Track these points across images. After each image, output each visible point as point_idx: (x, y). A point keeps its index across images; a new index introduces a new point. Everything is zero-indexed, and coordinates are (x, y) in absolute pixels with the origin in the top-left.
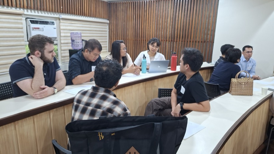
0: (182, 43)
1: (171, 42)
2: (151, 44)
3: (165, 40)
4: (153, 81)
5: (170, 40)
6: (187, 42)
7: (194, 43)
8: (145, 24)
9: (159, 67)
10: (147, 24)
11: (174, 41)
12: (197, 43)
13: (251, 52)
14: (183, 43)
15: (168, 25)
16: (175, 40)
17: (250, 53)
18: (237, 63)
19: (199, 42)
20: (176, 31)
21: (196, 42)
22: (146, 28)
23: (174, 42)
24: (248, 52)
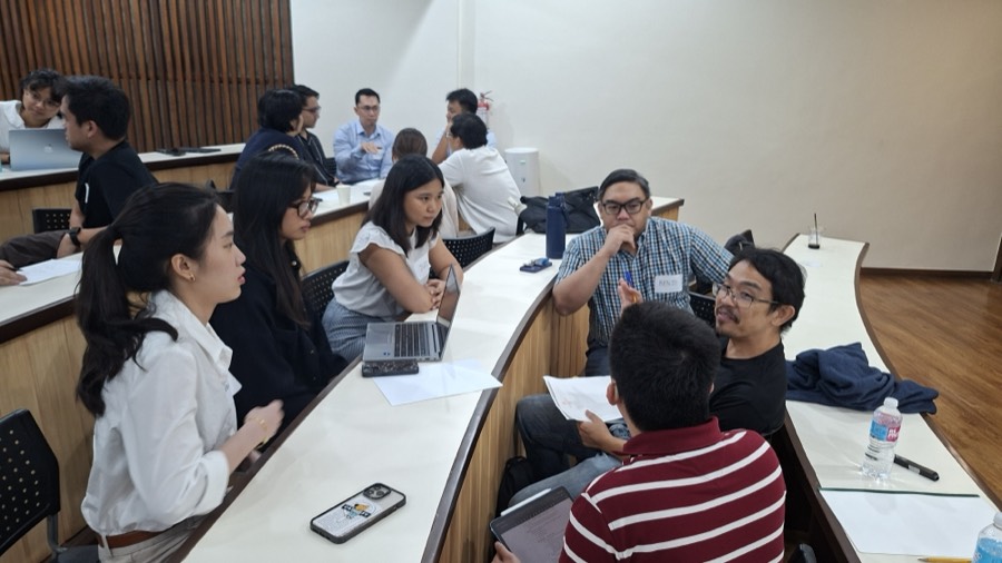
0: (193, 87)
1: (156, 84)
2: (28, 87)
3: (133, 73)
4: (22, 192)
5: (151, 74)
6: (212, 81)
7: (234, 85)
8: (42, 13)
9: (48, 149)
10: (51, 15)
11: (166, 78)
12: (244, 87)
13: (376, 108)
14: (198, 84)
15: (133, 21)
16: (170, 75)
17: (372, 112)
18: (292, 129)
19: (248, 82)
20: (167, 45)
21: (239, 82)
22: (48, 30)
23: (168, 83)
24: (368, 108)
